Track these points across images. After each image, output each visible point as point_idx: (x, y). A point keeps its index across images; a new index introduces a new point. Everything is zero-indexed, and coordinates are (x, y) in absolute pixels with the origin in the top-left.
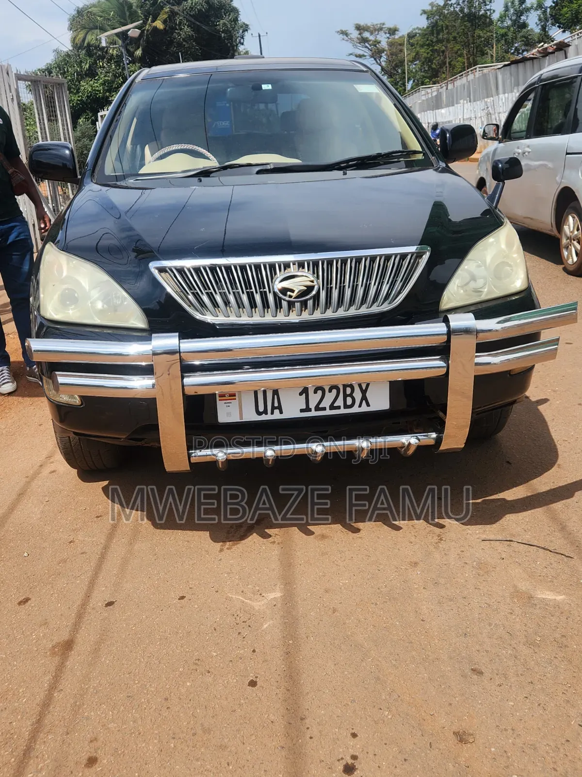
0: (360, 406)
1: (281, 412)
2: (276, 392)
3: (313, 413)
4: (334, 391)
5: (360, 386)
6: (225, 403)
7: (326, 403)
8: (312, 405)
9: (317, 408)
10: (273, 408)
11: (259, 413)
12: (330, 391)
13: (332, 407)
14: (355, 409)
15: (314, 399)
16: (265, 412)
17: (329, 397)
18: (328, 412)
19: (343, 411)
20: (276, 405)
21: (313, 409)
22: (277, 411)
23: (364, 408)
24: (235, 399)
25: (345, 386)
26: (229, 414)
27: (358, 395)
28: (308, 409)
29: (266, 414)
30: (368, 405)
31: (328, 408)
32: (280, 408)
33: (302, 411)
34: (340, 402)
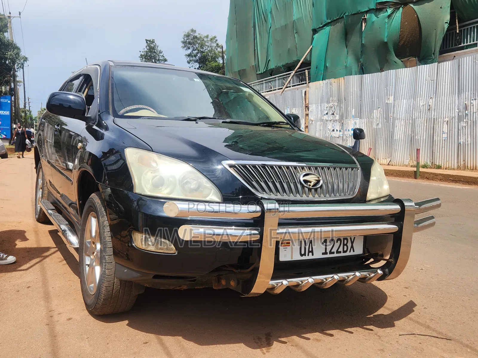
0: (350, 252)
1: (313, 255)
2: (311, 242)
3: (329, 256)
4: (339, 242)
5: (351, 238)
6: (284, 248)
7: (334, 250)
8: (328, 251)
9: (331, 253)
10: (309, 252)
11: (302, 255)
13: (338, 252)
14: (348, 254)
15: (329, 247)
16: (305, 254)
17: (337, 245)
18: (335, 255)
19: (342, 254)
20: (310, 250)
21: (328, 253)
22: (310, 254)
23: (352, 253)
24: (289, 246)
25: (344, 239)
26: (285, 256)
27: (349, 245)
28: (326, 253)
29: (305, 255)
30: (354, 251)
31: (335, 253)
32: (312, 252)
33: (323, 254)
34: (341, 249)
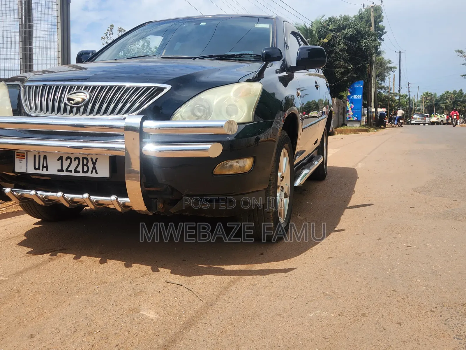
0: (92, 173)
1: (47, 170)
2: (45, 157)
3: (65, 173)
4: (77, 161)
5: (92, 159)
6: (19, 160)
7: (72, 168)
8: (64, 168)
9: (67, 171)
10: (43, 167)
11: (36, 169)
12: (75, 160)
13: (75, 171)
14: (89, 175)
15: (66, 164)
16: (39, 169)
17: (74, 164)
18: (73, 174)
19: (81, 174)
20: (45, 165)
21: (65, 171)
22: (45, 169)
23: (94, 175)
24: (24, 158)
25: (83, 158)
26: (21, 168)
27: (90, 165)
28: (62, 170)
29: (39, 170)
30: (97, 173)
31: (73, 171)
32: (47, 167)
33: (59, 171)
34: (80, 169)
